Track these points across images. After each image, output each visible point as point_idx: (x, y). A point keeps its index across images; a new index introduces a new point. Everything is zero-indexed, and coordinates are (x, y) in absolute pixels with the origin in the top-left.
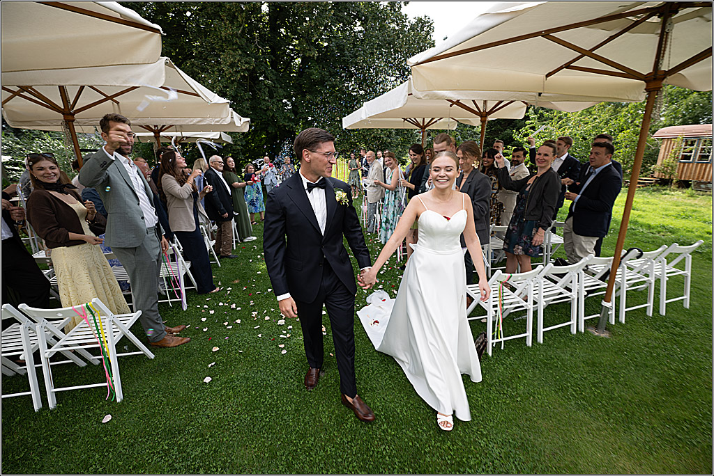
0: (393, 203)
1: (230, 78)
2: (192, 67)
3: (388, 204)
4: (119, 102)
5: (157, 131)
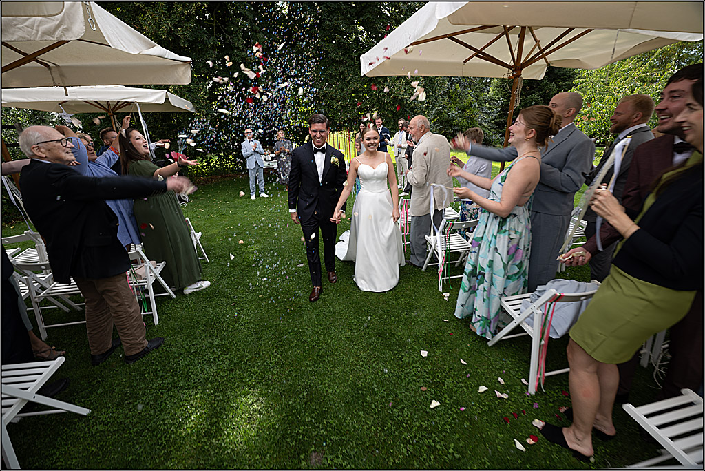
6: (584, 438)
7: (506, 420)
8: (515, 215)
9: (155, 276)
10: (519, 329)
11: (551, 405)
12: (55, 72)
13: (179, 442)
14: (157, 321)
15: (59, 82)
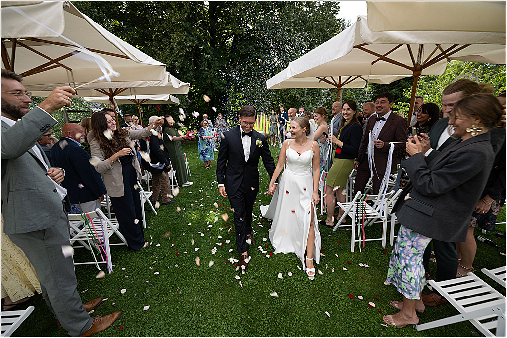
1: (178, 54)
4: (71, 69)
5: (111, 94)
12: (132, 90)
13: (191, 220)
15: (134, 94)
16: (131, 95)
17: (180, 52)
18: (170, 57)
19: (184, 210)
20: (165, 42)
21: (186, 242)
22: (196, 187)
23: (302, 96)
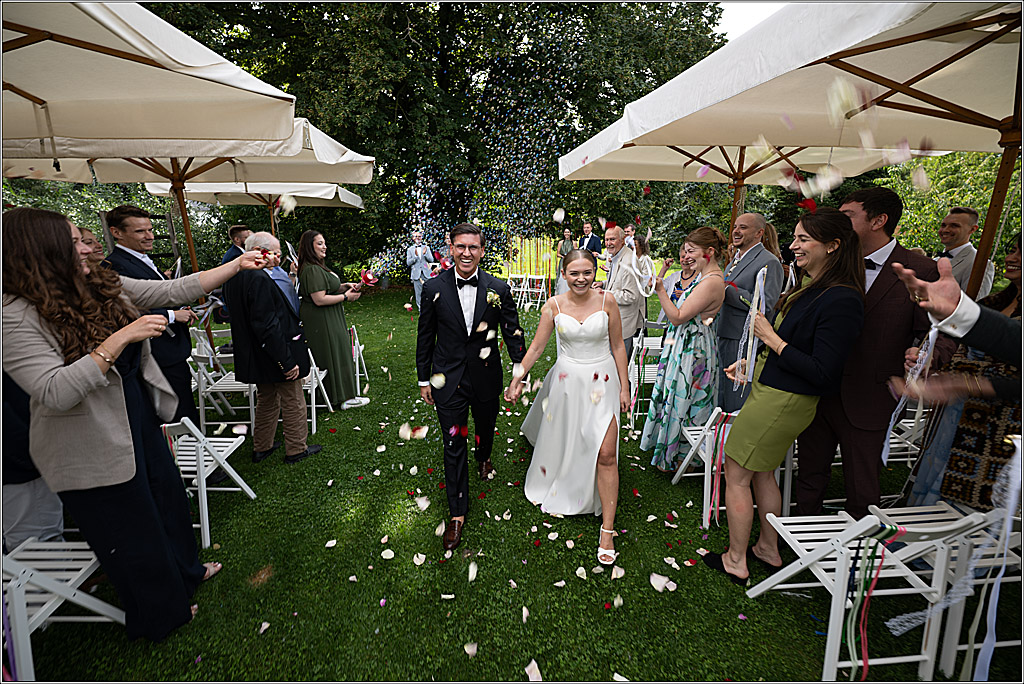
0: (677, 358)
1: (363, 98)
2: (309, 83)
3: (668, 358)
4: (44, 102)
5: (176, 175)
6: (739, 560)
7: (669, 545)
8: (701, 334)
9: (318, 382)
10: (696, 458)
11: (723, 538)
12: (239, 170)
13: (339, 527)
14: (314, 431)
15: (243, 179)
16: (236, 181)
17: (366, 92)
18: (346, 103)
19: (330, 487)
20: (337, 71)
21: (304, 614)
22: (374, 412)
23: (635, 200)
